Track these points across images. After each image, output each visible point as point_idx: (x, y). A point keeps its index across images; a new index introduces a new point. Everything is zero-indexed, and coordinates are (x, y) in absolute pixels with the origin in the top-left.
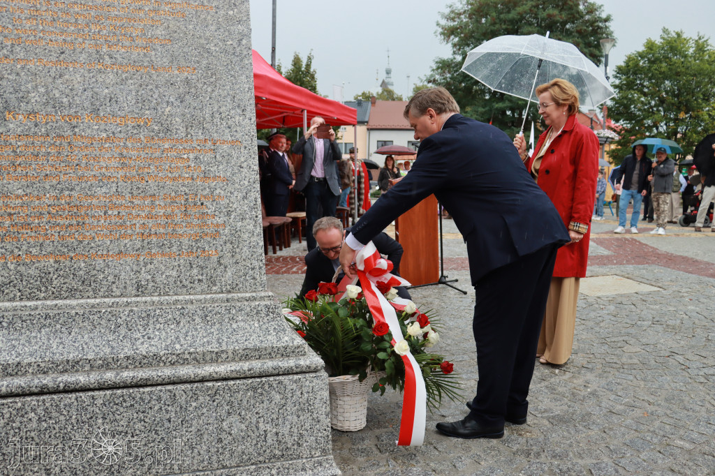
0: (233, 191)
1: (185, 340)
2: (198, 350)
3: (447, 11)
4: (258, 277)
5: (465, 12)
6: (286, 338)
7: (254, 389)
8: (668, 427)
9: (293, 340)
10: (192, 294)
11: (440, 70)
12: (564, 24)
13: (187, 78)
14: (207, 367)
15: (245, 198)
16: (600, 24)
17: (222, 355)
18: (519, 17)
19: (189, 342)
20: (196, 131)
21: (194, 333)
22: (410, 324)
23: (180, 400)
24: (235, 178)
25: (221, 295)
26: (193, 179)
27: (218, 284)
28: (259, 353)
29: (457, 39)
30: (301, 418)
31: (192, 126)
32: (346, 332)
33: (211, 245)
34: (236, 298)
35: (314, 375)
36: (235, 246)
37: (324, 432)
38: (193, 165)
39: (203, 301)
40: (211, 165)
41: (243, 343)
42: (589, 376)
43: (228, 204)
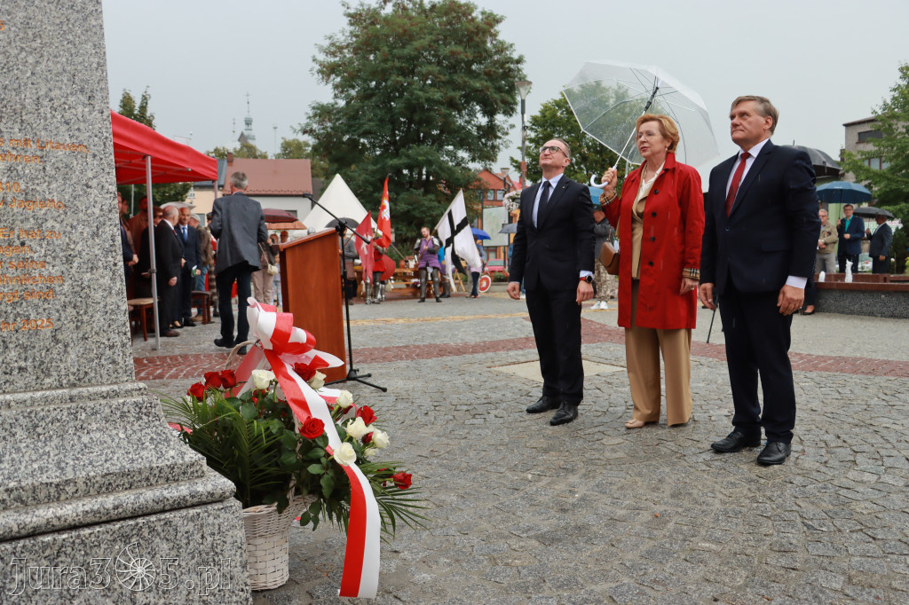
0: (75, 223)
2: (23, 484)
4: (120, 360)
5: (348, 46)
6: (172, 453)
7: (126, 538)
8: (685, 528)
9: (183, 454)
10: (8, 393)
11: (317, 118)
12: (469, 64)
14: (41, 511)
15: (95, 235)
16: (512, 66)
17: (67, 488)
18: (416, 53)
19: (6, 472)
20: (9, 124)
21: (14, 456)
22: (351, 421)
24: (78, 204)
25: (60, 391)
26: (5, 203)
27: (54, 374)
28: (129, 480)
29: (338, 79)
32: (255, 441)
33: (40, 310)
34: (85, 394)
35: (217, 506)
36: (81, 312)
37: (241, 593)
38: (4, 180)
39: (29, 402)
40: (37, 182)
41: (102, 465)
42: (573, 479)
43: (68, 244)
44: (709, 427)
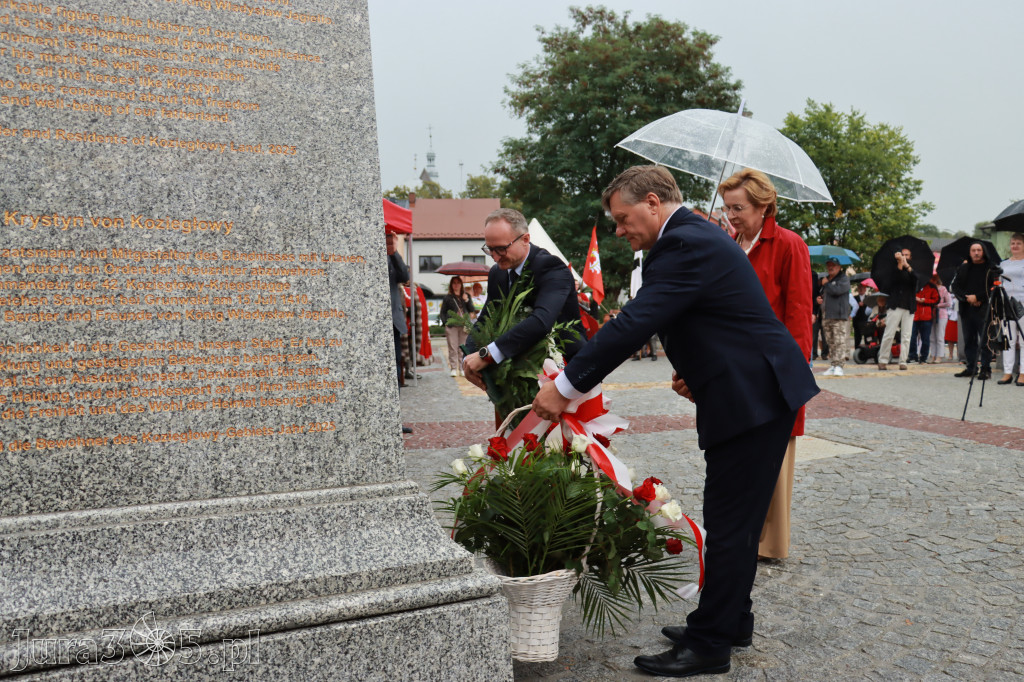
0: (354, 331)
1: (296, 562)
2: (317, 576)
3: (519, 73)
4: (393, 460)
5: (543, 74)
6: (443, 549)
7: (405, 629)
8: (943, 637)
9: (452, 551)
10: (299, 491)
11: (510, 155)
13: (284, 162)
14: (333, 602)
15: (372, 341)
17: (353, 581)
18: (620, 81)
19: (301, 565)
20: (299, 241)
21: (306, 549)
23: (296, 656)
24: (357, 312)
25: (342, 490)
26: (295, 315)
27: (336, 473)
28: (406, 574)
29: (533, 112)
30: (473, 667)
31: (292, 235)
33: (325, 414)
34: (364, 493)
35: (486, 601)
36: (360, 415)
38: (295, 293)
39: (316, 500)
40: (321, 293)
41: (381, 560)
42: (815, 575)
43: (348, 351)
44: (968, 522)
